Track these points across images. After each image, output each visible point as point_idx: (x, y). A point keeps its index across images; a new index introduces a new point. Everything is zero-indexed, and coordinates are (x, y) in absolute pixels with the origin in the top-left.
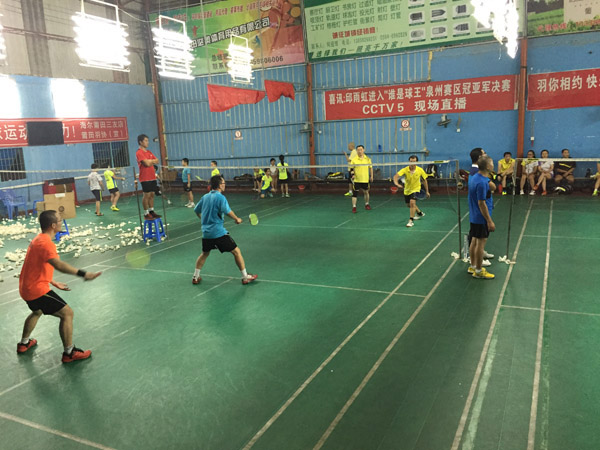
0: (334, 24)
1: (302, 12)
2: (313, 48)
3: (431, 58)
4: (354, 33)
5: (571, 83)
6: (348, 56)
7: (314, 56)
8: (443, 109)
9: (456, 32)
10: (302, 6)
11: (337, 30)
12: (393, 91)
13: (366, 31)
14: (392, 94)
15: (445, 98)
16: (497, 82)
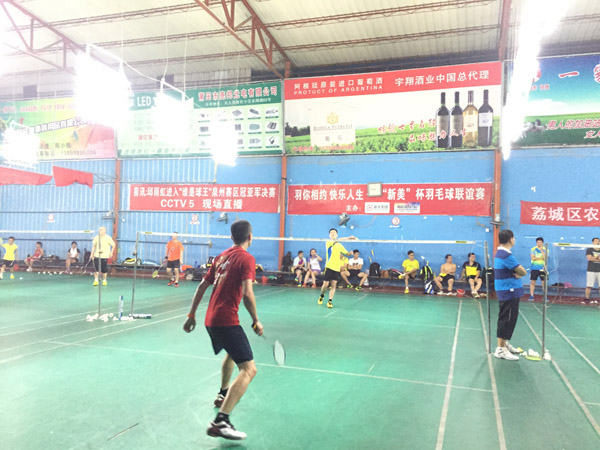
0: (140, 128)
2: (122, 146)
3: (217, 164)
5: (319, 195)
6: (151, 156)
8: (225, 208)
11: (142, 133)
14: (185, 192)
15: (226, 198)
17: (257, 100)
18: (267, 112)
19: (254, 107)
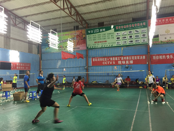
0: (95, 40)
1: (86, 36)
2: (89, 45)
3: (122, 49)
4: (100, 42)
5: (162, 57)
6: (99, 48)
7: (89, 48)
8: (126, 63)
9: (129, 43)
10: (86, 34)
11: (96, 41)
12: (112, 58)
13: (104, 42)
14: (111, 59)
15: (127, 60)
16: (141, 56)
17: (138, 27)
18: (142, 31)
19: (137, 30)
